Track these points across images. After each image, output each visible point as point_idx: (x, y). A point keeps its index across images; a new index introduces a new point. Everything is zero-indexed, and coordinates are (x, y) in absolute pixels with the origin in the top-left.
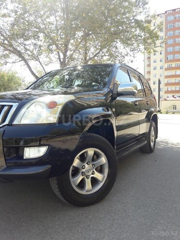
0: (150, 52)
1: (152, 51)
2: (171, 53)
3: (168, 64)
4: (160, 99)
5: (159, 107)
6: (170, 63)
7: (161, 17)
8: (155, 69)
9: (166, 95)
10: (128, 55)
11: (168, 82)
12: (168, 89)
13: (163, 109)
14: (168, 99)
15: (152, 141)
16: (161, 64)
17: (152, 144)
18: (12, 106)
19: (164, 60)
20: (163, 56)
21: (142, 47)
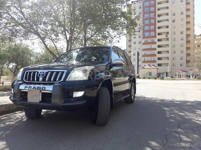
0: (131, 35)
1: (132, 34)
2: (147, 31)
3: (145, 39)
4: (139, 68)
5: (138, 73)
6: (147, 39)
7: (139, 3)
8: (135, 43)
9: (144, 64)
10: (116, 37)
11: (145, 54)
12: (145, 60)
13: (142, 75)
14: (144, 67)
15: (133, 96)
16: (140, 39)
17: (133, 97)
18: (63, 72)
19: (142, 36)
20: (141, 33)
21: (125, 31)
